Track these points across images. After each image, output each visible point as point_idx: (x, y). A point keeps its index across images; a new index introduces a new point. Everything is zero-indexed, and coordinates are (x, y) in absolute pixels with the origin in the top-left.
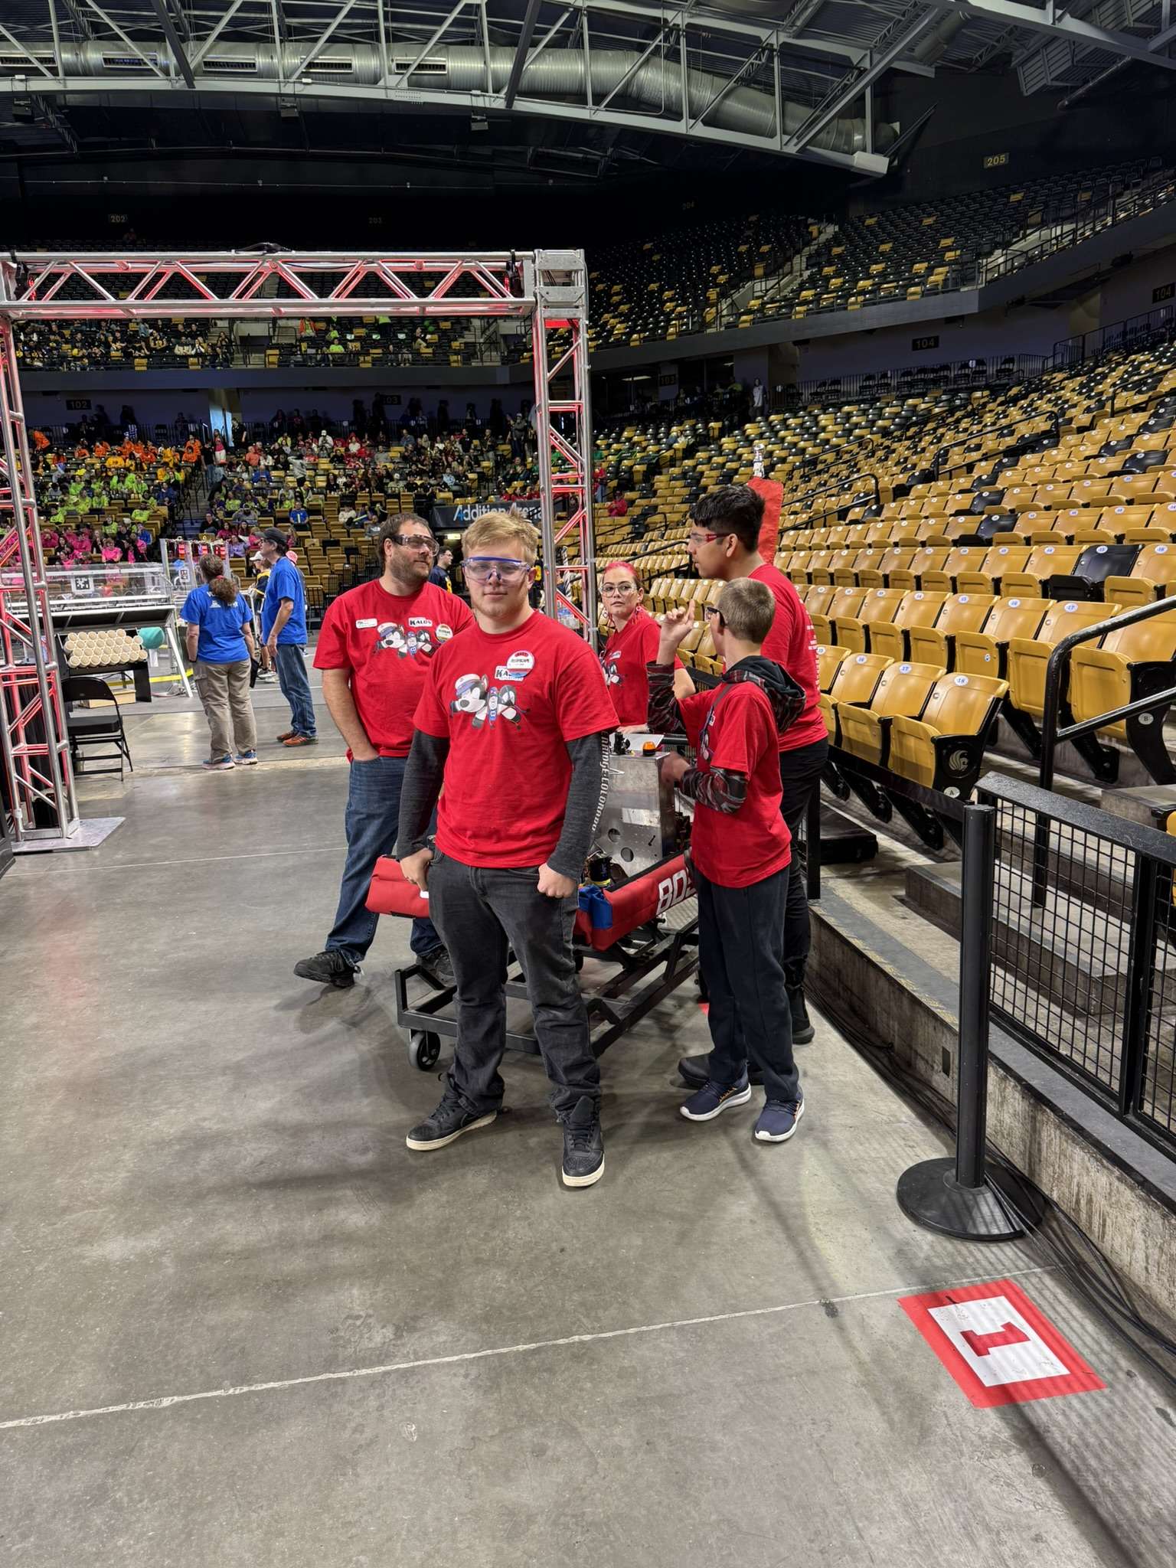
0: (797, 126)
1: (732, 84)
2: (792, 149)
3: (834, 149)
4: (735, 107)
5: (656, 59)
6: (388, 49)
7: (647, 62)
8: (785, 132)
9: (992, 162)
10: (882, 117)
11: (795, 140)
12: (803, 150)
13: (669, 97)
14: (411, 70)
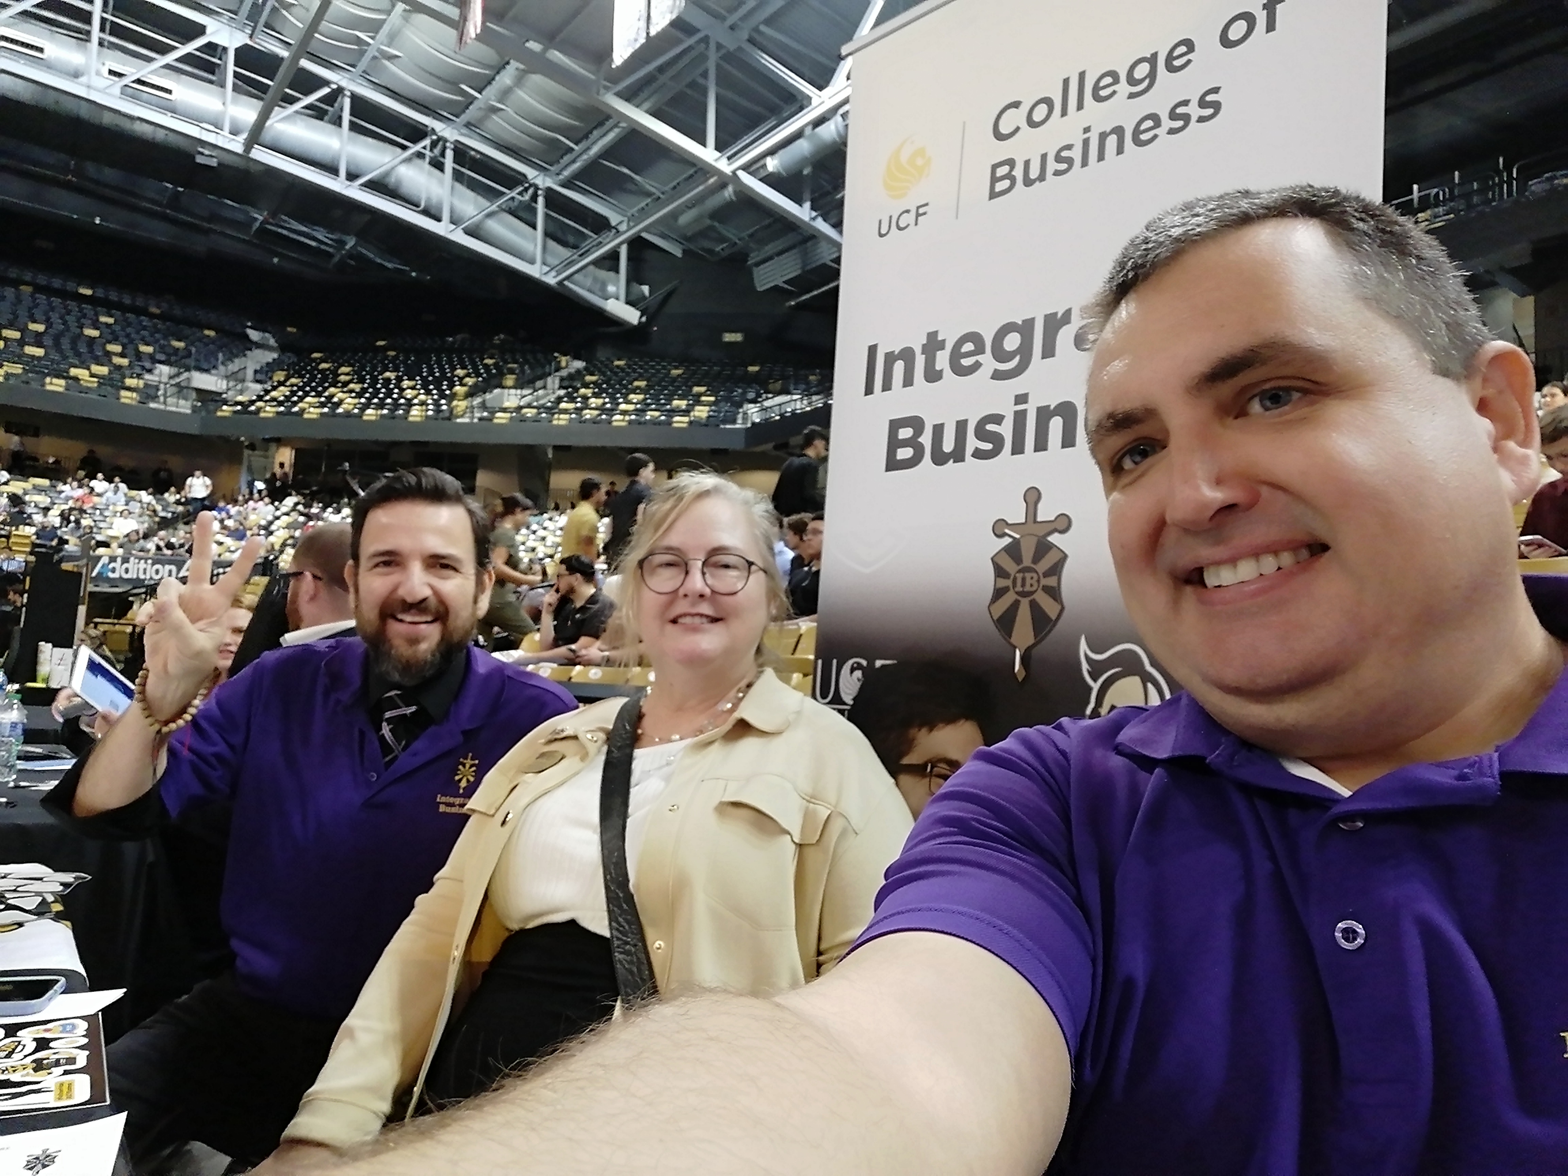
0: (557, 262)
1: (494, 207)
2: (551, 280)
3: (589, 291)
4: (495, 227)
5: (418, 161)
6: (99, 54)
7: (408, 160)
8: (544, 263)
9: (729, 337)
10: (634, 277)
11: (553, 273)
12: (560, 283)
13: (428, 199)
14: (126, 81)
